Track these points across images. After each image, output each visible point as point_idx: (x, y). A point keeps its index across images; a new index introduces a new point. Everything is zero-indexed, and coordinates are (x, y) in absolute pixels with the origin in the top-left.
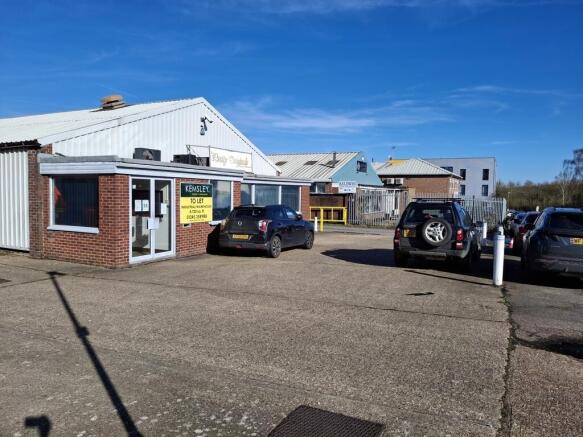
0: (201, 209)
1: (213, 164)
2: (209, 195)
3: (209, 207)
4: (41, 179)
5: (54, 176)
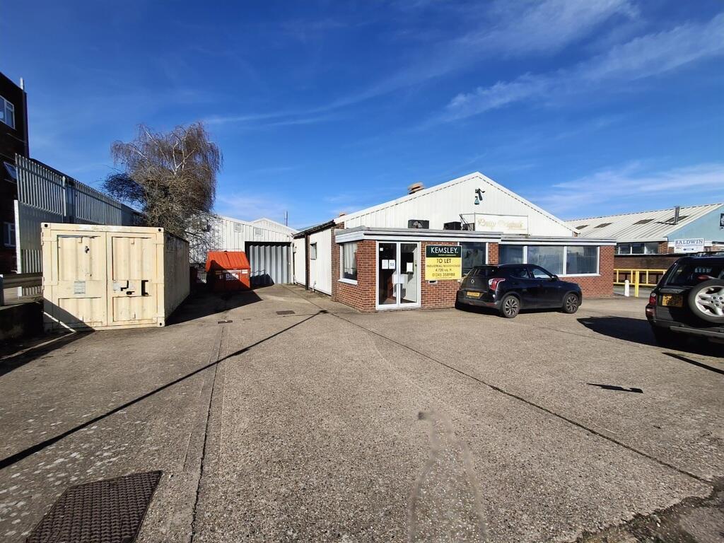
0: (448, 268)
1: (478, 228)
2: (458, 256)
3: (459, 266)
4: (337, 246)
5: (342, 244)
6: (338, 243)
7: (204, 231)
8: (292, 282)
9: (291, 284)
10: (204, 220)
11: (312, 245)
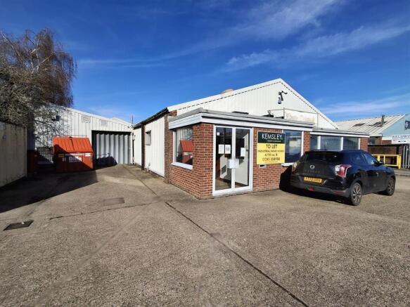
0: (275, 153)
2: (282, 142)
4: (169, 132)
5: (175, 130)
6: (171, 130)
7: (54, 120)
8: (132, 162)
9: (131, 165)
10: (53, 111)
11: (147, 133)
